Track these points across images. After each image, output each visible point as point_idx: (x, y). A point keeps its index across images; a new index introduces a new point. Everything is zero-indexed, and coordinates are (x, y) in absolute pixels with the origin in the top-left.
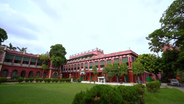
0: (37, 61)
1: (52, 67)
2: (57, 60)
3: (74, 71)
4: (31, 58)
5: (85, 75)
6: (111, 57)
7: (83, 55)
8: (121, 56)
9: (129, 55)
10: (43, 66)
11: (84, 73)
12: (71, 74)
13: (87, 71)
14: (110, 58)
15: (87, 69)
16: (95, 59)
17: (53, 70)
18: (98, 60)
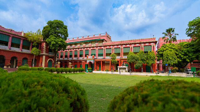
0: (21, 43)
1: (46, 52)
2: (59, 43)
3: (75, 59)
4: (12, 36)
5: (94, 63)
6: (131, 44)
7: (85, 40)
8: (143, 44)
9: (153, 44)
10: (34, 51)
11: (92, 61)
12: (71, 62)
13: (96, 59)
14: (128, 46)
15: (95, 57)
16: (107, 46)
17: (47, 57)
18: (111, 47)
